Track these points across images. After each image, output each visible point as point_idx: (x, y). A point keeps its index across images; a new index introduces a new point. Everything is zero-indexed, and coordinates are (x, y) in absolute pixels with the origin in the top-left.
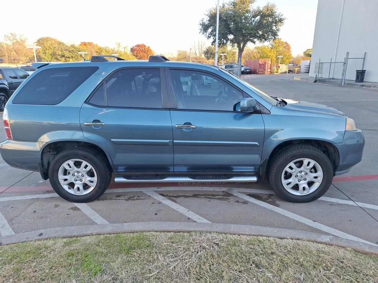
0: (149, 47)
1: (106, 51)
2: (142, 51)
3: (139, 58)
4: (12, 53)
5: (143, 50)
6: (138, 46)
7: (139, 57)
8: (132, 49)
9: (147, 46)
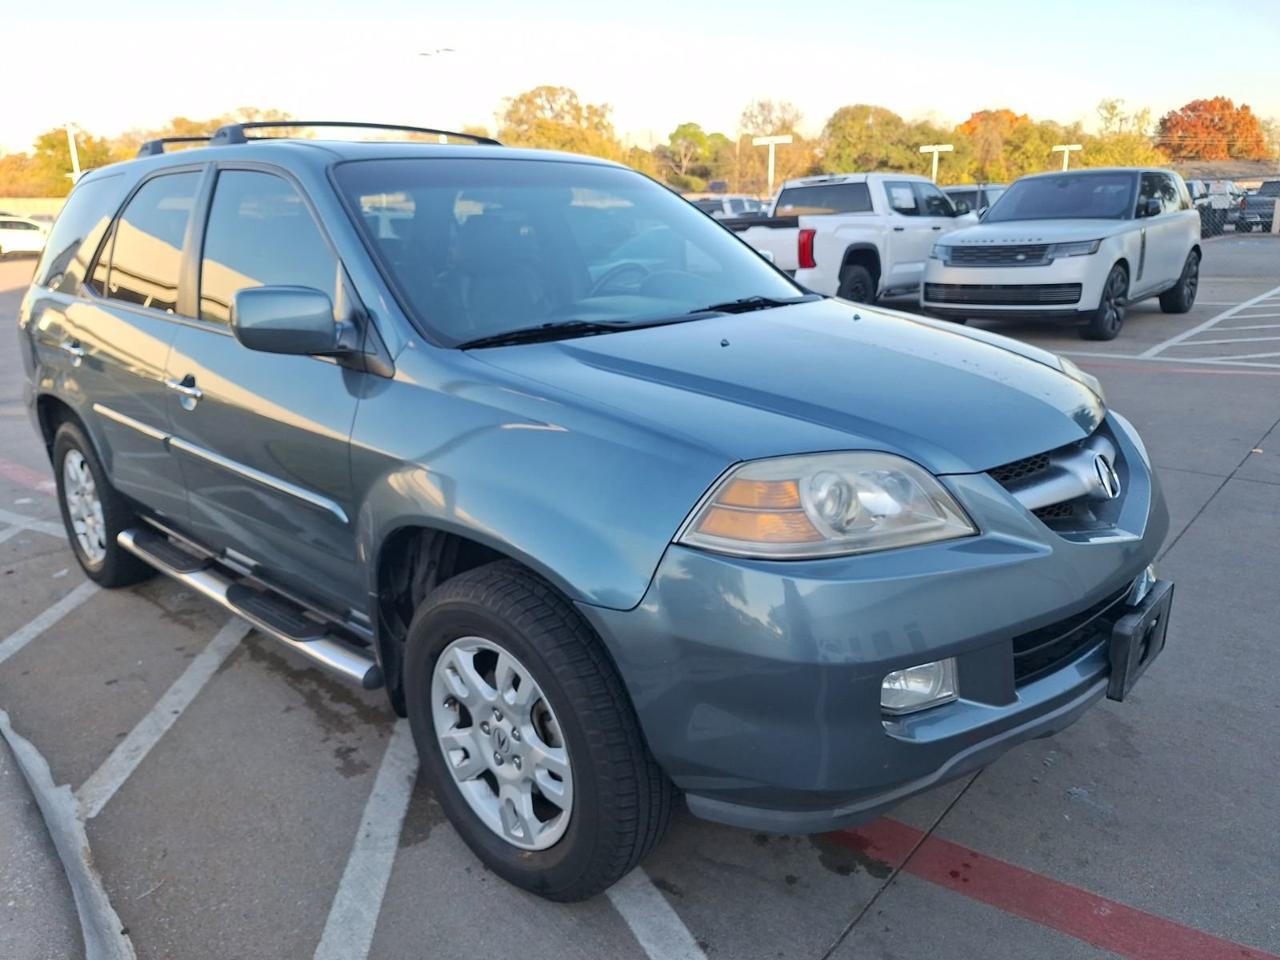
0: (1245, 108)
1: (1042, 137)
2: (1207, 127)
3: (1192, 155)
4: (751, 163)
5: (1212, 120)
6: (1193, 107)
7: (1191, 151)
8: (1163, 122)
9: (1237, 105)
